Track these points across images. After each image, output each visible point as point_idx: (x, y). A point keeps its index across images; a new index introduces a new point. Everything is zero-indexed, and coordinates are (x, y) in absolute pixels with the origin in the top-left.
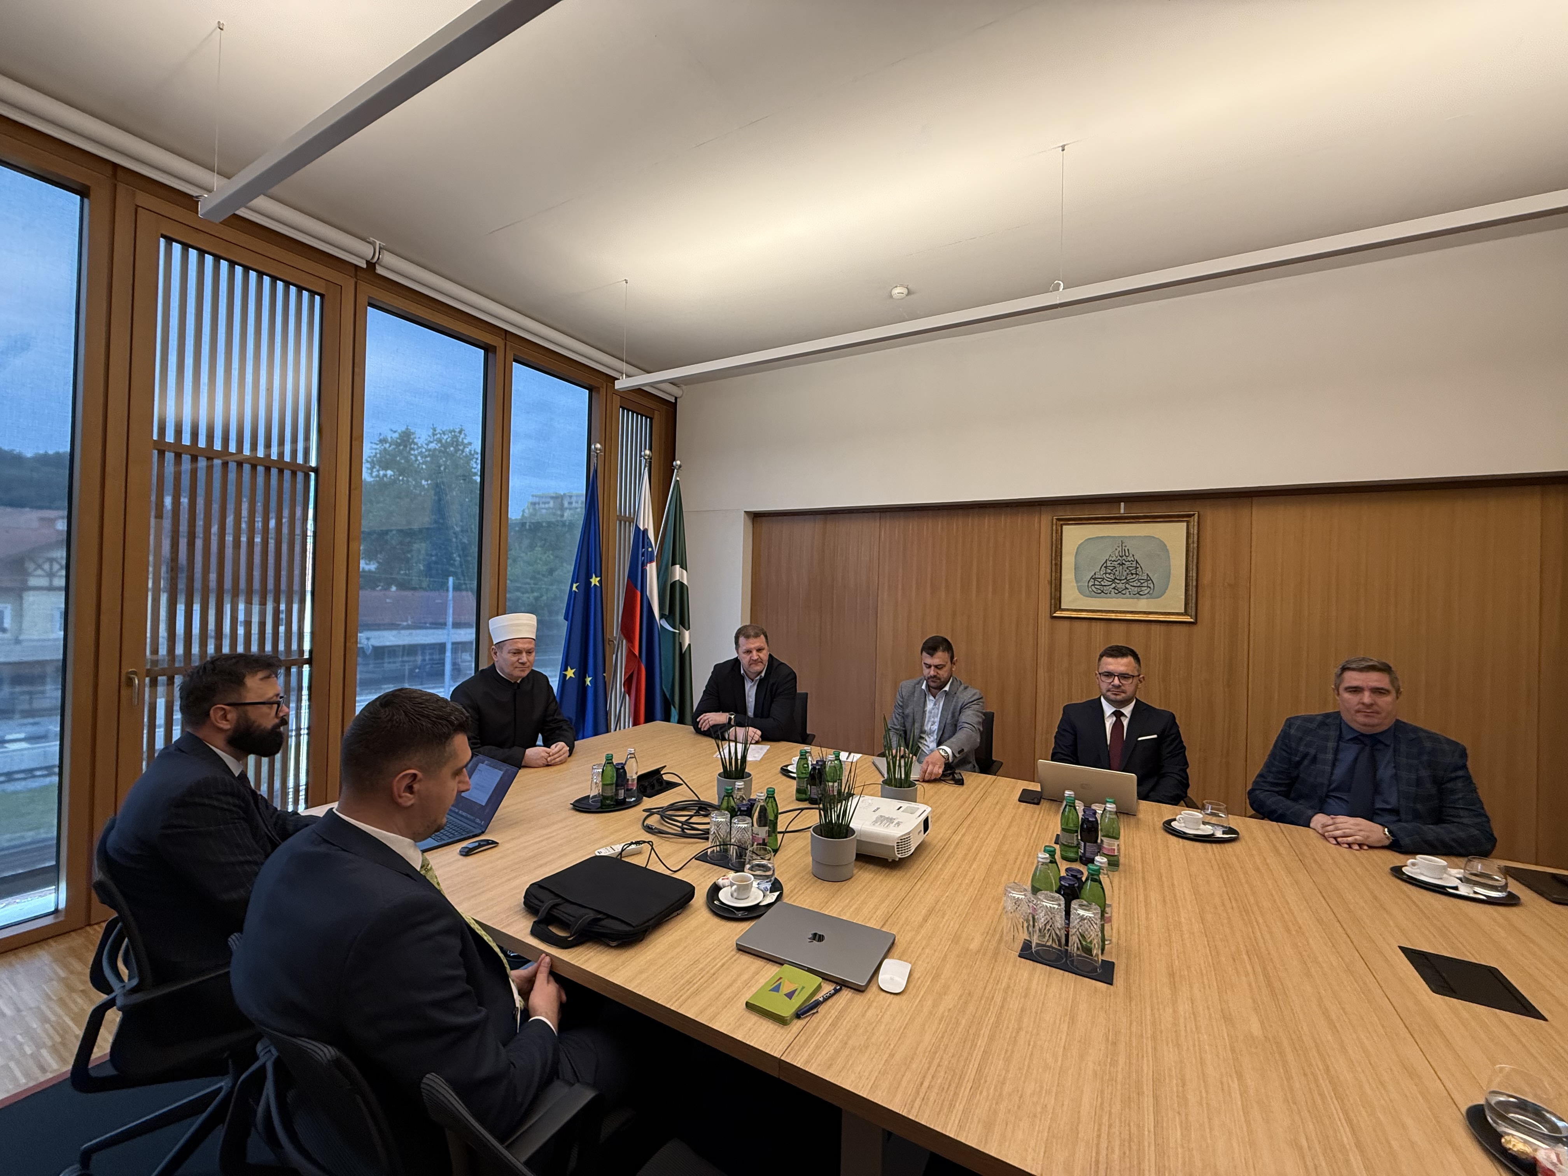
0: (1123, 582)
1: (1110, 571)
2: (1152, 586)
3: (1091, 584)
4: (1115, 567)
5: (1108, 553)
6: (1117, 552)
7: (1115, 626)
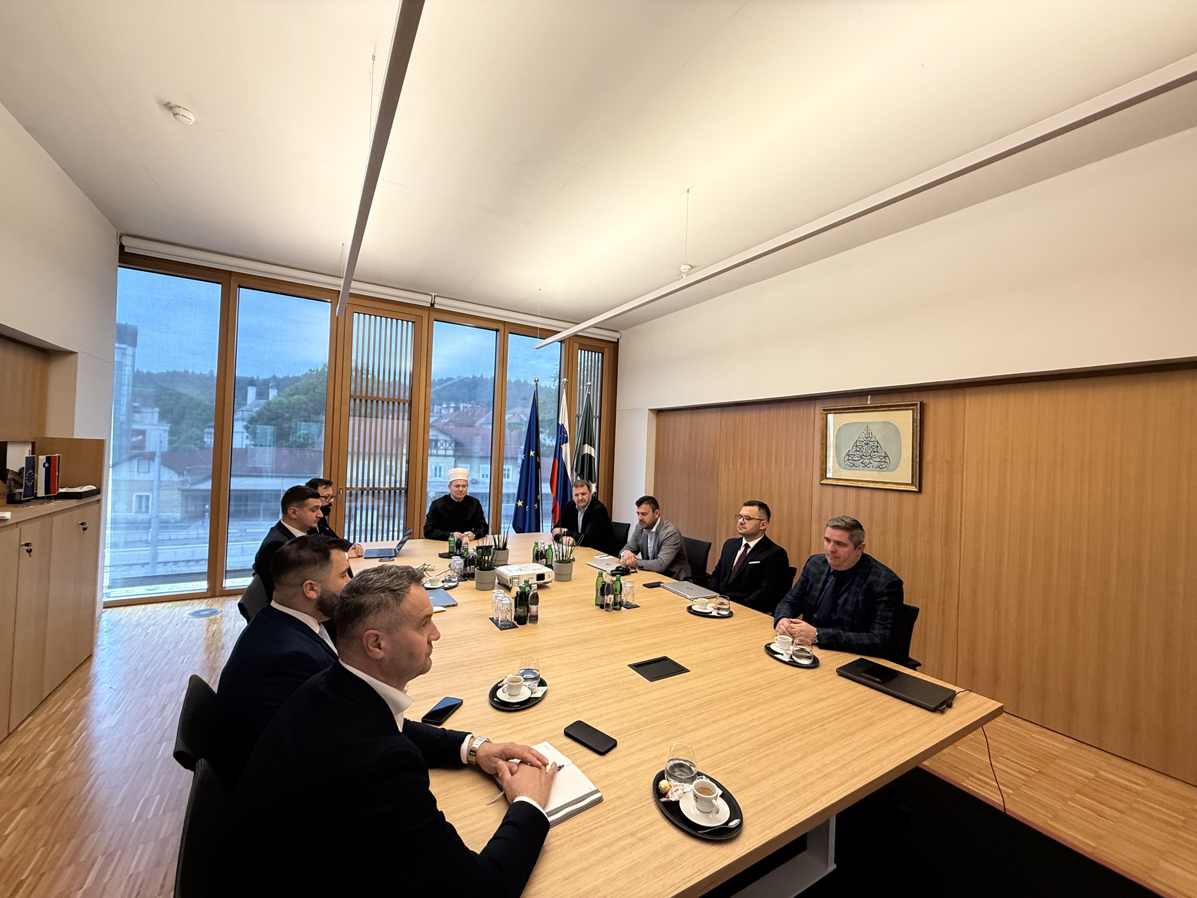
0: (868, 458)
1: (858, 449)
2: (888, 461)
3: (846, 459)
4: (863, 446)
5: (859, 434)
6: (864, 434)
7: (863, 492)
